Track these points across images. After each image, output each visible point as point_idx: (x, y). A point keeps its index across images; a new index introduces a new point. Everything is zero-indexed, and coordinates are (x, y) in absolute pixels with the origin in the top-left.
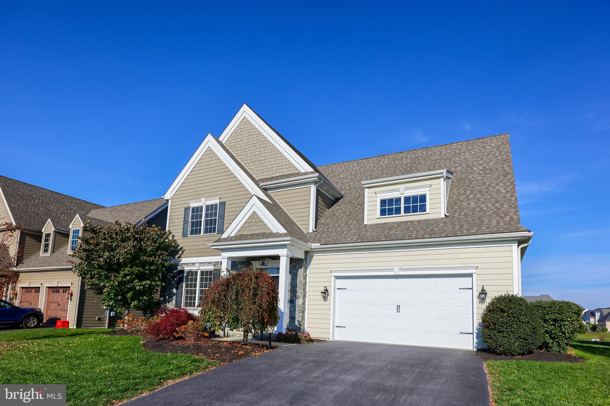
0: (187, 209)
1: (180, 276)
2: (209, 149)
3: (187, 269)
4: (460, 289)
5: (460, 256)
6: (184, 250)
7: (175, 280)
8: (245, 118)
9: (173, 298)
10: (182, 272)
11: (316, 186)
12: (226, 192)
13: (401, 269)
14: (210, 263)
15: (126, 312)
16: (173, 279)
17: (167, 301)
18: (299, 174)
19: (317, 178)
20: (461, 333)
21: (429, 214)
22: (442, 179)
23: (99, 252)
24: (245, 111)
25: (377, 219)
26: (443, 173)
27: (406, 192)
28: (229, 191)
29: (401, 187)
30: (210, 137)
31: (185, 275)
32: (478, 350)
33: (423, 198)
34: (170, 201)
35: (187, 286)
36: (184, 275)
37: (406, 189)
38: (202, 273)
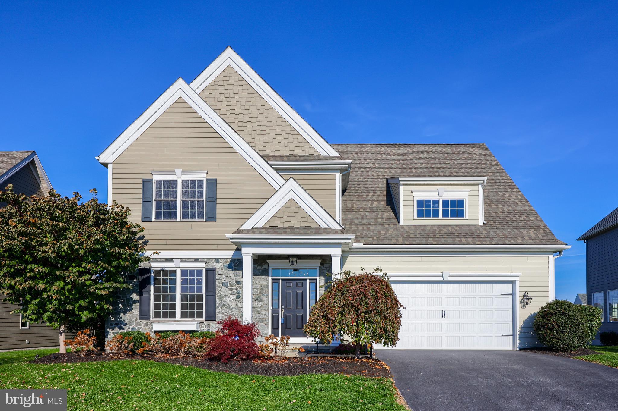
0: (147, 183)
1: (145, 276)
2: (180, 101)
3: (155, 266)
4: (502, 294)
5: (505, 264)
6: (148, 241)
7: (134, 282)
8: (229, 67)
9: (132, 306)
10: (147, 270)
11: (341, 174)
12: (216, 165)
13: (451, 275)
14: (197, 259)
15: (62, 328)
16: (130, 279)
17: (121, 310)
18: (319, 157)
19: (347, 166)
20: (502, 335)
21: (467, 220)
22: (480, 186)
23: (39, 237)
24: (229, 57)
25: (414, 220)
26: (483, 181)
27: (445, 195)
28: (221, 165)
29: (442, 189)
30: (180, 82)
31: (153, 274)
32: (520, 350)
33: (461, 203)
34: (110, 166)
35: (157, 290)
36: (150, 276)
37: (446, 191)
38: (184, 273)
